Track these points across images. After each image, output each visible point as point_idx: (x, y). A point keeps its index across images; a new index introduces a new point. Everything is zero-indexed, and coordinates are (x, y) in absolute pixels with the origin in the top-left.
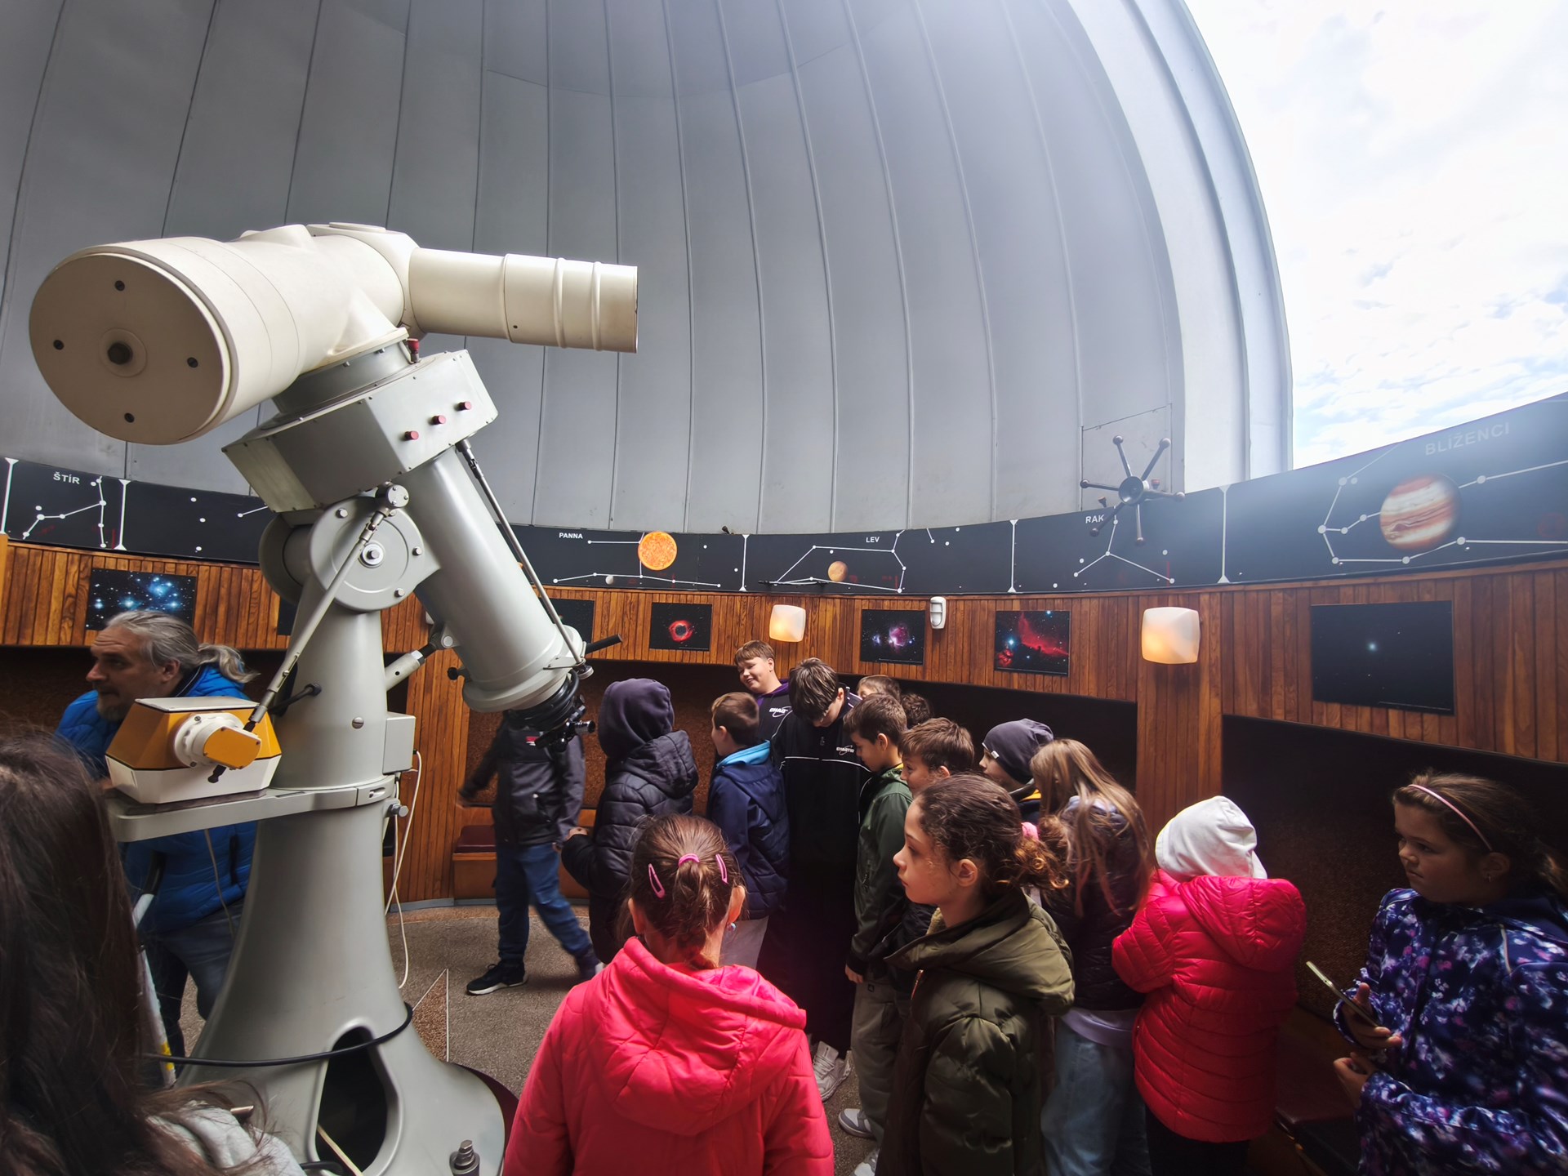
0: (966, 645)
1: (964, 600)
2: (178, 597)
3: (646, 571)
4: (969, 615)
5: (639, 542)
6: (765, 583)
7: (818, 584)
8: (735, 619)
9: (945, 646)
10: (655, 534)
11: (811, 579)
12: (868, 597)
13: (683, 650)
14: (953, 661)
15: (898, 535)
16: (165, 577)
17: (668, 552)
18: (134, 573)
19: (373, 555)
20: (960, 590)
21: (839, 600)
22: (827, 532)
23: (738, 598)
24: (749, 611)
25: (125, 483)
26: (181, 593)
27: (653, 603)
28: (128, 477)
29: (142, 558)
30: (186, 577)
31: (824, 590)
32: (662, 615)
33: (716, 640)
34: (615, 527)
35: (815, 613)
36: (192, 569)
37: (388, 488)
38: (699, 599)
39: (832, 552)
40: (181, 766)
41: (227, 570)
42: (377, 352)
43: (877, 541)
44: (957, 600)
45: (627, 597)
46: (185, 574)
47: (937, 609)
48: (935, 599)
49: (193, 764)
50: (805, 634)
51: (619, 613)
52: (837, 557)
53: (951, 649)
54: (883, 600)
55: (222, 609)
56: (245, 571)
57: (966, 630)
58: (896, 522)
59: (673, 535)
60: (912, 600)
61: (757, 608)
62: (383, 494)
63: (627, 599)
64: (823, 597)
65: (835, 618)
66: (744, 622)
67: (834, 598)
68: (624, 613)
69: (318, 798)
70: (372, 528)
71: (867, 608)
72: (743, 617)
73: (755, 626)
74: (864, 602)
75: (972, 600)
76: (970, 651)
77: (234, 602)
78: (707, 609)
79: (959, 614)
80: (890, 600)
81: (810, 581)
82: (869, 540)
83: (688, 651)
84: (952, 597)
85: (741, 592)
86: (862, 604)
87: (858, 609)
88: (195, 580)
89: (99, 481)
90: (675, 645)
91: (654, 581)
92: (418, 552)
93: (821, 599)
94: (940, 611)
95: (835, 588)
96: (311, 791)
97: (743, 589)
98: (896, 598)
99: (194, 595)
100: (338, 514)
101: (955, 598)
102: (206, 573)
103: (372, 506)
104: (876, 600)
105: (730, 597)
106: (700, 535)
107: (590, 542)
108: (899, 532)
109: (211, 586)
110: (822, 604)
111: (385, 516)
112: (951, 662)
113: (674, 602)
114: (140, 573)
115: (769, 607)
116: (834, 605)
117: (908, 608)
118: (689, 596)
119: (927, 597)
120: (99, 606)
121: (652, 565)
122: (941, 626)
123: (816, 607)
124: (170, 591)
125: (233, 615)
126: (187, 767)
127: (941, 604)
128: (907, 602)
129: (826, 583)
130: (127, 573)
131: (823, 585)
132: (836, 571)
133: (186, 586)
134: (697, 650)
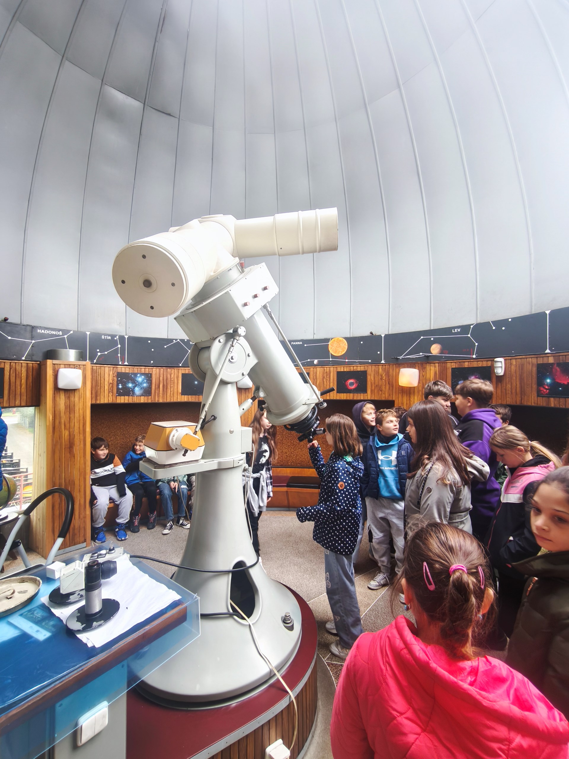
0: (518, 383)
1: (516, 359)
2: (146, 382)
3: (333, 356)
4: (519, 367)
5: (329, 343)
6: (395, 358)
7: (425, 356)
8: (380, 377)
9: (505, 385)
10: (336, 339)
11: (421, 354)
12: (455, 361)
13: (353, 393)
14: (510, 392)
15: (472, 326)
16: (142, 374)
17: (343, 347)
18: (131, 373)
19: (233, 358)
20: (513, 354)
21: (438, 364)
22: (429, 329)
23: (380, 367)
24: (387, 373)
25: (126, 337)
26: (147, 380)
27: (337, 372)
28: (127, 334)
29: (133, 367)
30: (149, 374)
31: (429, 359)
32: (342, 377)
33: (370, 387)
34: (317, 337)
35: (424, 372)
36: (150, 370)
37: (237, 328)
38: (360, 368)
39: (432, 339)
40: (172, 450)
41: (162, 370)
42: (229, 270)
43: (459, 331)
44: (511, 359)
45: (325, 370)
46: (148, 373)
47: (499, 365)
48: (496, 359)
49: (176, 449)
50: (419, 382)
51: (321, 377)
52: (435, 342)
53: (509, 386)
54: (464, 362)
55: (161, 386)
56: (168, 370)
57: (518, 375)
58: (471, 320)
59: (346, 338)
60: (482, 361)
61: (391, 371)
62: (236, 331)
63: (325, 371)
64: (428, 363)
65: (435, 373)
66: (384, 378)
67: (434, 363)
68: (323, 378)
69: (219, 463)
70: (232, 346)
71: (454, 367)
72: (383, 375)
73: (390, 380)
74: (452, 364)
75: (521, 358)
76: (521, 387)
77: (165, 383)
78: (364, 373)
79: (513, 367)
80: (468, 362)
81: (420, 355)
82: (454, 331)
83: (356, 394)
84: (508, 358)
85: (382, 363)
86: (451, 365)
87: (449, 368)
88: (151, 374)
89: (117, 337)
90: (349, 391)
91: (337, 361)
92: (250, 355)
93: (427, 364)
94: (501, 366)
95: (435, 358)
96: (216, 461)
97: (383, 362)
98: (472, 360)
99: (151, 381)
100: (219, 341)
101: (510, 358)
102: (155, 371)
103: (232, 336)
104: (460, 362)
105: (376, 366)
106: (359, 337)
107: (305, 345)
108: (472, 325)
109: (157, 376)
110: (428, 367)
111: (237, 340)
112: (509, 393)
113: (348, 370)
114: (133, 373)
115: (397, 370)
116: (435, 367)
117: (480, 365)
118: (355, 367)
119: (492, 359)
120: (120, 387)
121: (335, 353)
122: (502, 374)
123: (424, 368)
124: (143, 380)
125: (165, 387)
126: (174, 450)
127: (501, 362)
128: (479, 362)
129: (430, 356)
130: (128, 373)
131: (428, 357)
132: (435, 349)
133: (149, 377)
134: (360, 393)
